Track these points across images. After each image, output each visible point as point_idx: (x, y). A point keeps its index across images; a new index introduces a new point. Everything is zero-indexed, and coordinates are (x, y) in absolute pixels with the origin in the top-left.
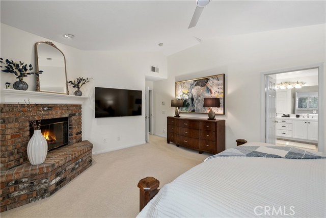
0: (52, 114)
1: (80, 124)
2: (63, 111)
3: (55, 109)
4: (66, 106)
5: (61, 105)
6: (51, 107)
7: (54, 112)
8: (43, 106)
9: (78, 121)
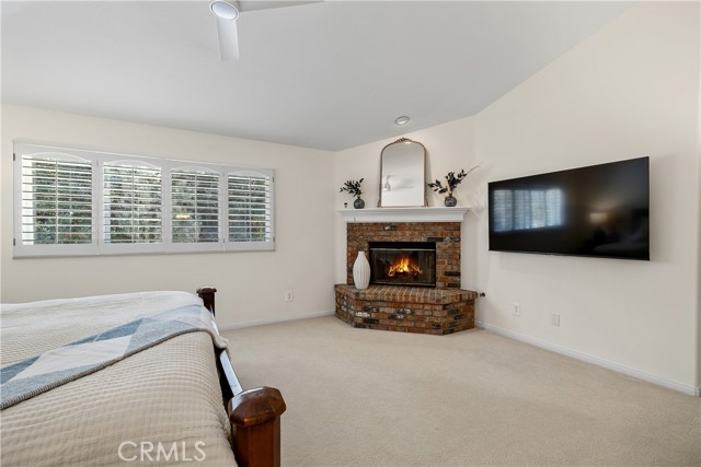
0: (397, 236)
1: (456, 257)
2: (417, 233)
3: (402, 229)
4: (423, 224)
5: (411, 224)
6: (394, 227)
7: (399, 233)
8: (383, 225)
9: (450, 251)
